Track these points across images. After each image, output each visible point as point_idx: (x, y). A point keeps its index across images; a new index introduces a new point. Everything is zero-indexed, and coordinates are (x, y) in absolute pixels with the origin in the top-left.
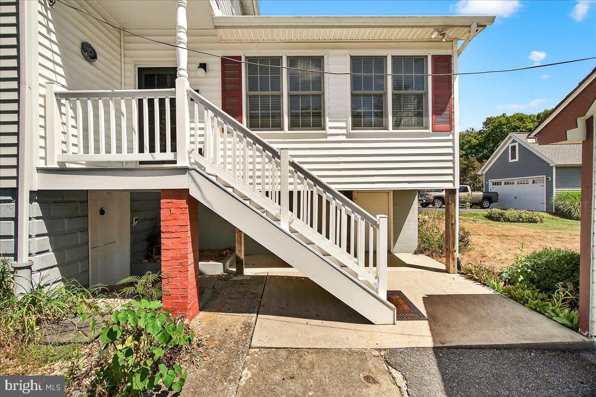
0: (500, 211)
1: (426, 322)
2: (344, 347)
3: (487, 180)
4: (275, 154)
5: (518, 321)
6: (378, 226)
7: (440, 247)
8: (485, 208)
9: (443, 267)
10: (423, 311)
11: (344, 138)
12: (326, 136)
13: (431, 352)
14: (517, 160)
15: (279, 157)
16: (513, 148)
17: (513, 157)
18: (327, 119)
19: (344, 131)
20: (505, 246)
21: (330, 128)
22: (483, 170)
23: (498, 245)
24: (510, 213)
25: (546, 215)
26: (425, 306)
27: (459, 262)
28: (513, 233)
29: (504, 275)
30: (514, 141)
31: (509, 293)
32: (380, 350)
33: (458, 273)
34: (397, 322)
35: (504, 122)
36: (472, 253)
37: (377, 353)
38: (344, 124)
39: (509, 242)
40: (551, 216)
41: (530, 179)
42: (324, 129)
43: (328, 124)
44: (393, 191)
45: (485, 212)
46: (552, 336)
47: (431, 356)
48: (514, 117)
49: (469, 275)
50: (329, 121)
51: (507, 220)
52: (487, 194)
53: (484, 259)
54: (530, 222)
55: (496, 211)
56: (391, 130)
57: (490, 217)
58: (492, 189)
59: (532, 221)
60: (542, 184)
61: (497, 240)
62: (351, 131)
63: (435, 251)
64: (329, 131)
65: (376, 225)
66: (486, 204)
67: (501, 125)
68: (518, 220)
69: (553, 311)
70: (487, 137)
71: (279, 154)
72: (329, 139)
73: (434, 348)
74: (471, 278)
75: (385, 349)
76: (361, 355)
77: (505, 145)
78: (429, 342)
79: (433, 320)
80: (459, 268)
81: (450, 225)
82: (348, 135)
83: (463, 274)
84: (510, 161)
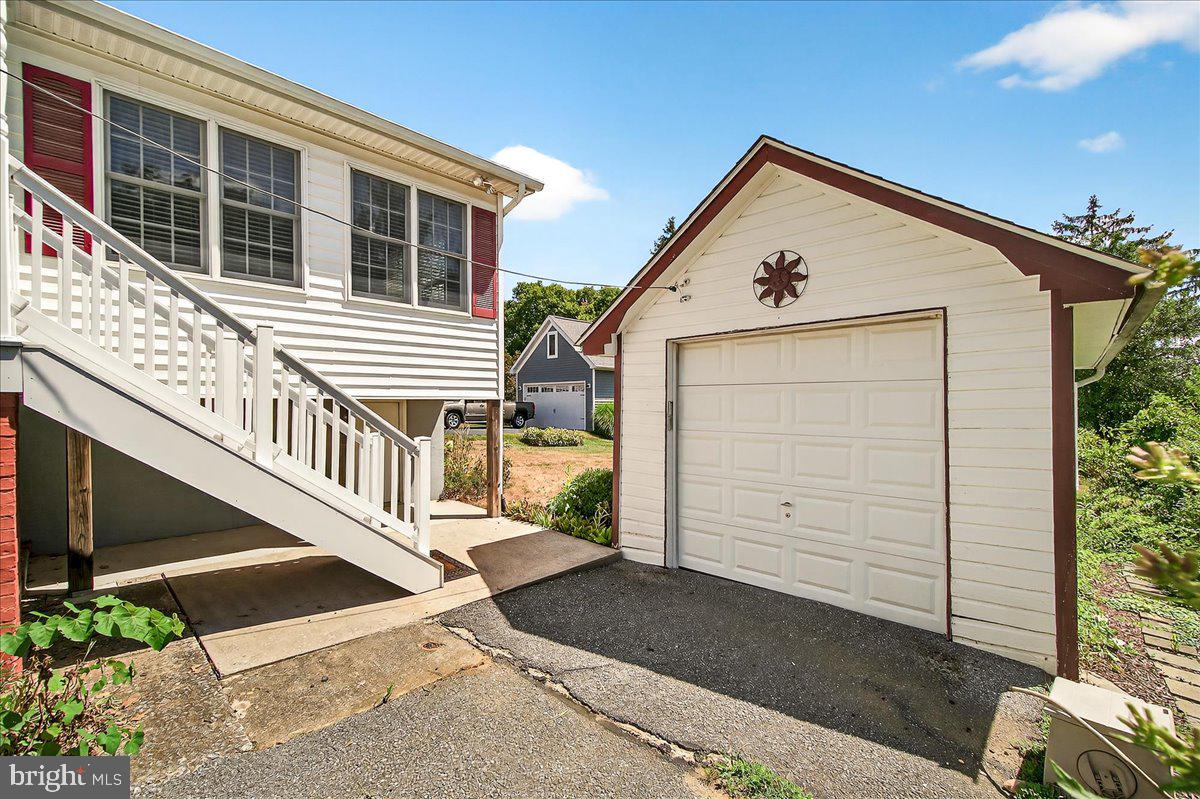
0: (537, 431)
1: (478, 575)
2: (384, 629)
3: (520, 384)
4: (245, 335)
5: (567, 550)
6: (417, 453)
7: (476, 485)
8: (519, 428)
9: (485, 512)
10: (471, 564)
11: (338, 308)
12: (304, 298)
13: (491, 601)
14: (556, 356)
15: (254, 341)
16: (552, 337)
17: (552, 353)
18: (306, 269)
19: (338, 296)
20: (547, 476)
21: (311, 285)
22: (516, 368)
23: (540, 478)
24: (550, 433)
25: (586, 435)
26: (472, 558)
27: (503, 501)
28: (554, 461)
29: (552, 507)
30: (553, 329)
31: (557, 526)
32: (432, 617)
33: (503, 516)
34: (444, 584)
35: (540, 294)
36: (513, 489)
37: (430, 621)
38: (338, 284)
39: (551, 471)
40: (591, 436)
41: (570, 384)
42: (300, 285)
43: (308, 279)
44: (407, 400)
45: (520, 433)
46: (593, 556)
47: (492, 605)
48: (550, 288)
49: (516, 516)
50: (311, 273)
51: (546, 444)
52: (522, 406)
53: (527, 496)
54: (570, 445)
55: (533, 430)
56: (416, 306)
57: (526, 441)
58: (528, 397)
59: (572, 443)
60: (581, 393)
61: (539, 470)
62: (351, 298)
63: (469, 492)
64: (310, 292)
65: (414, 451)
66: (520, 421)
67: (536, 298)
68: (559, 443)
69: (594, 533)
70: (519, 314)
71: (254, 334)
72: (310, 305)
73: (492, 597)
74: (518, 519)
75: (438, 615)
76: (412, 629)
77: (541, 333)
78: (486, 593)
79: (485, 571)
80: (503, 509)
81: (492, 451)
82: (346, 304)
83: (508, 515)
84: (549, 357)
